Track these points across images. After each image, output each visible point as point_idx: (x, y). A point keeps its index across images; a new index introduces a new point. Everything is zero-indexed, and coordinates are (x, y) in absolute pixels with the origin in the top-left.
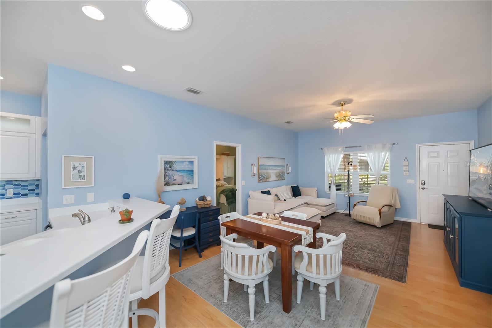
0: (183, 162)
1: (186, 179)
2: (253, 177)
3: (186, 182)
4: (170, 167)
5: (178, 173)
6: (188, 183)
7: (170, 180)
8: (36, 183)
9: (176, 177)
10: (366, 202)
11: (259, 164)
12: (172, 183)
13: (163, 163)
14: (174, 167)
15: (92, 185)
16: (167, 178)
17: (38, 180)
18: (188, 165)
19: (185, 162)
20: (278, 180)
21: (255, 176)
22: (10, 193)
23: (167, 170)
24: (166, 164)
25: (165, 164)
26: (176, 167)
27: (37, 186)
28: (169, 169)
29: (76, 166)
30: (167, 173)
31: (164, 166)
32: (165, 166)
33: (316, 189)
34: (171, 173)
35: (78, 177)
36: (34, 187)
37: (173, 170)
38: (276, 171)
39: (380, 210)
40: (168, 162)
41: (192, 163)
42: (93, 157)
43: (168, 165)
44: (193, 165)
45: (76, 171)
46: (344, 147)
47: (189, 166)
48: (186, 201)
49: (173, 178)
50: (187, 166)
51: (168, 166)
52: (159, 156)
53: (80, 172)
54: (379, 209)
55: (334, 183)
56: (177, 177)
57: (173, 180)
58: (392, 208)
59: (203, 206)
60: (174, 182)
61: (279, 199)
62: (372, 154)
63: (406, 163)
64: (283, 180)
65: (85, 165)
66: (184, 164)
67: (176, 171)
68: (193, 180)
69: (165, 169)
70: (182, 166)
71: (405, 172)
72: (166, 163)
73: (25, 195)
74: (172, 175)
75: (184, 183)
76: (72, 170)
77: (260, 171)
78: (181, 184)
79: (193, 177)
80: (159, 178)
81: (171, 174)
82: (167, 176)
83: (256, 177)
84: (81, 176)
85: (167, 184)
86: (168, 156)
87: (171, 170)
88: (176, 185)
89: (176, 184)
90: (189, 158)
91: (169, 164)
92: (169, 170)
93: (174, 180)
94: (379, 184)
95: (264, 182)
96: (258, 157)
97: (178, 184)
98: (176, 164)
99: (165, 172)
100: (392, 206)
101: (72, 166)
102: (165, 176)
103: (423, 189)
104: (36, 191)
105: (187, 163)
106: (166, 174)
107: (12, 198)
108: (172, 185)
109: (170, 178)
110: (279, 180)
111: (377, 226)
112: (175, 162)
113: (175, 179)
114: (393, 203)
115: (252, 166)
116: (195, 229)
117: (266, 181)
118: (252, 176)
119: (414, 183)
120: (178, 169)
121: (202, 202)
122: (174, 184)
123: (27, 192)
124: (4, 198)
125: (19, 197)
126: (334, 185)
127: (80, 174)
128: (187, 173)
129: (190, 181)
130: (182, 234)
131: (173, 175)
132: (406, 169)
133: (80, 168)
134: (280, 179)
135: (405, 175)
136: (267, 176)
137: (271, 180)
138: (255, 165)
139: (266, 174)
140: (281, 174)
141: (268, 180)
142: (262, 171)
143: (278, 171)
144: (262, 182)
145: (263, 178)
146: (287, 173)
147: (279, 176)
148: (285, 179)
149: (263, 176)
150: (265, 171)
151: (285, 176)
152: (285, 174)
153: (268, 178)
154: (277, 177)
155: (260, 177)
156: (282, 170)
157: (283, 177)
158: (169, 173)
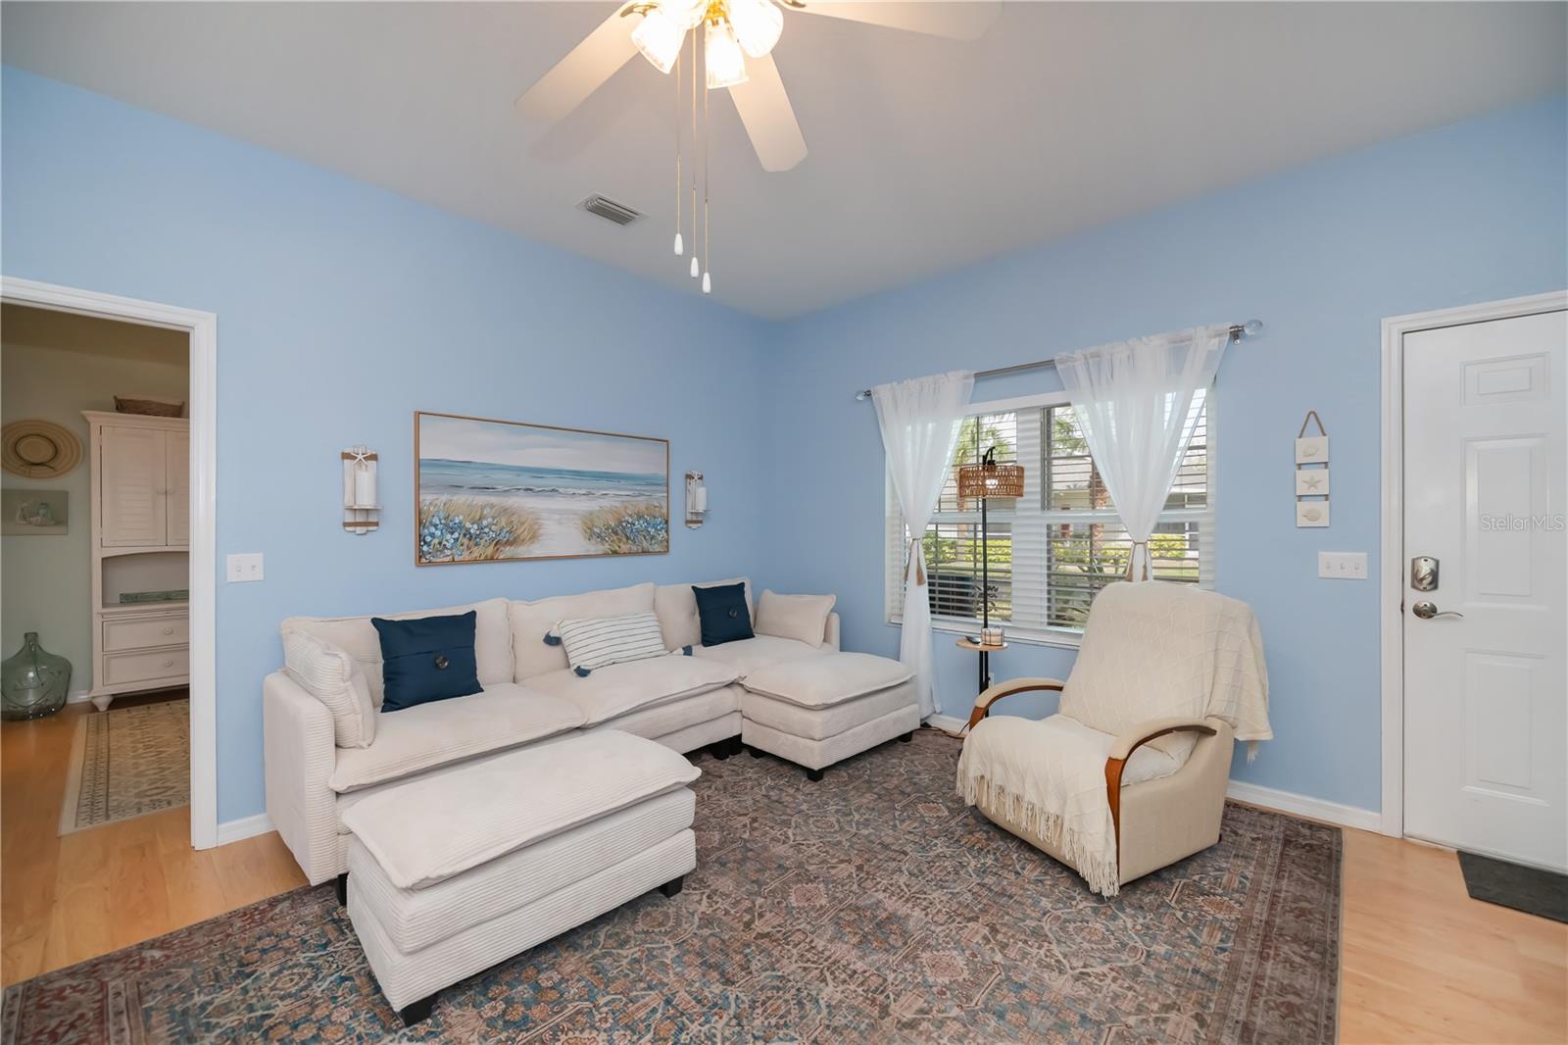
2: (360, 530)
10: (1060, 689)
11: (421, 457)
20: (605, 555)
21: (377, 524)
33: (828, 602)
38: (584, 505)
39: (1115, 771)
46: (967, 377)
54: (1111, 761)
55: (919, 571)
58: (1209, 744)
61: (569, 666)
62: (1111, 405)
63: (1314, 446)
64: (645, 552)
71: (1303, 507)
77: (427, 498)
83: (398, 533)
94: (1145, 578)
95: (475, 561)
96: (418, 417)
100: (1212, 732)
103: (1426, 613)
110: (615, 553)
111: (1094, 888)
114: (1218, 707)
115: (350, 462)
117: (491, 559)
118: (346, 524)
119: (1363, 574)
126: (920, 582)
132: (1313, 484)
134: (625, 548)
135: (1302, 522)
136: (501, 530)
137: (537, 550)
138: (374, 457)
139: (494, 518)
140: (630, 521)
141: (508, 551)
142: (455, 498)
143: (606, 503)
144: (453, 561)
145: (466, 541)
146: (689, 517)
147: (616, 533)
148: (668, 551)
149: (460, 526)
150: (481, 499)
151: (667, 532)
152: (667, 522)
153: (508, 543)
154: (599, 536)
155: (433, 535)
156: (641, 503)
157: (652, 538)
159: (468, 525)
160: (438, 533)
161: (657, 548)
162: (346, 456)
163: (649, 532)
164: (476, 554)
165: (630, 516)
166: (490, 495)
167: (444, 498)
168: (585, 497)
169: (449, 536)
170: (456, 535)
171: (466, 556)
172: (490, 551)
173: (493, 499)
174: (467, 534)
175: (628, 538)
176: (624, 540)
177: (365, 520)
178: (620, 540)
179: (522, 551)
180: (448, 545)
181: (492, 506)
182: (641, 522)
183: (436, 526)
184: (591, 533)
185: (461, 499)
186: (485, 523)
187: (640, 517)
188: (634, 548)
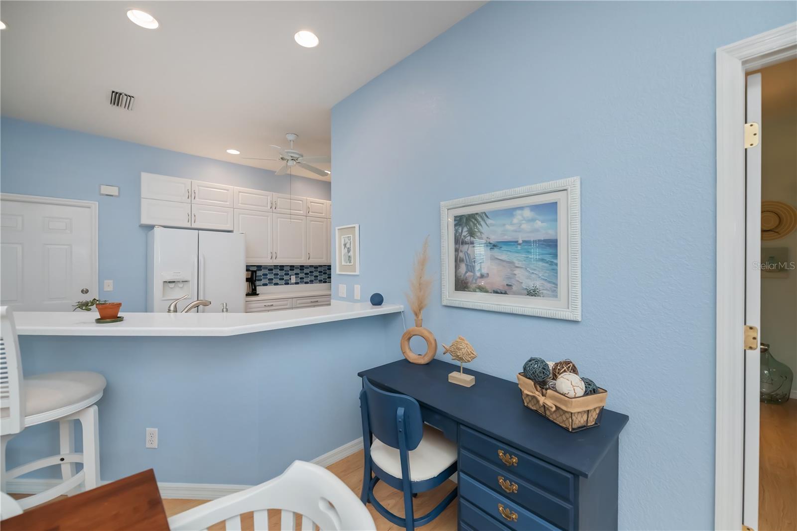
0: (511, 212)
4: (473, 233)
6: (532, 293)
7: (469, 274)
9: (487, 266)
12: (474, 286)
13: (453, 223)
14: (481, 233)
15: (355, 272)
16: (463, 268)
18: (531, 221)
19: (519, 212)
23: (463, 243)
24: (460, 225)
25: (456, 225)
26: (488, 231)
28: (468, 239)
30: (461, 251)
31: (454, 232)
32: (456, 231)
34: (473, 251)
37: (480, 241)
40: (464, 221)
41: (549, 209)
42: (357, 226)
43: (465, 229)
44: (556, 220)
47: (538, 224)
49: (480, 270)
50: (525, 226)
51: (465, 232)
52: (442, 204)
56: (490, 265)
57: (478, 275)
60: (482, 283)
66: (515, 221)
69: (457, 241)
70: (508, 227)
72: (460, 221)
74: (476, 259)
75: (514, 288)
76: (343, 247)
78: (505, 293)
82: (462, 260)
85: (461, 285)
86: (463, 201)
87: (472, 243)
88: (487, 292)
89: (488, 288)
90: (542, 192)
92: (466, 243)
93: (482, 276)
97: (497, 292)
98: (489, 221)
99: (457, 250)
102: (456, 261)
105: (527, 213)
106: (461, 255)
108: (475, 291)
109: (471, 268)
112: (484, 215)
113: (483, 271)
120: (494, 239)
122: (482, 289)
131: (479, 259)
158: (466, 253)
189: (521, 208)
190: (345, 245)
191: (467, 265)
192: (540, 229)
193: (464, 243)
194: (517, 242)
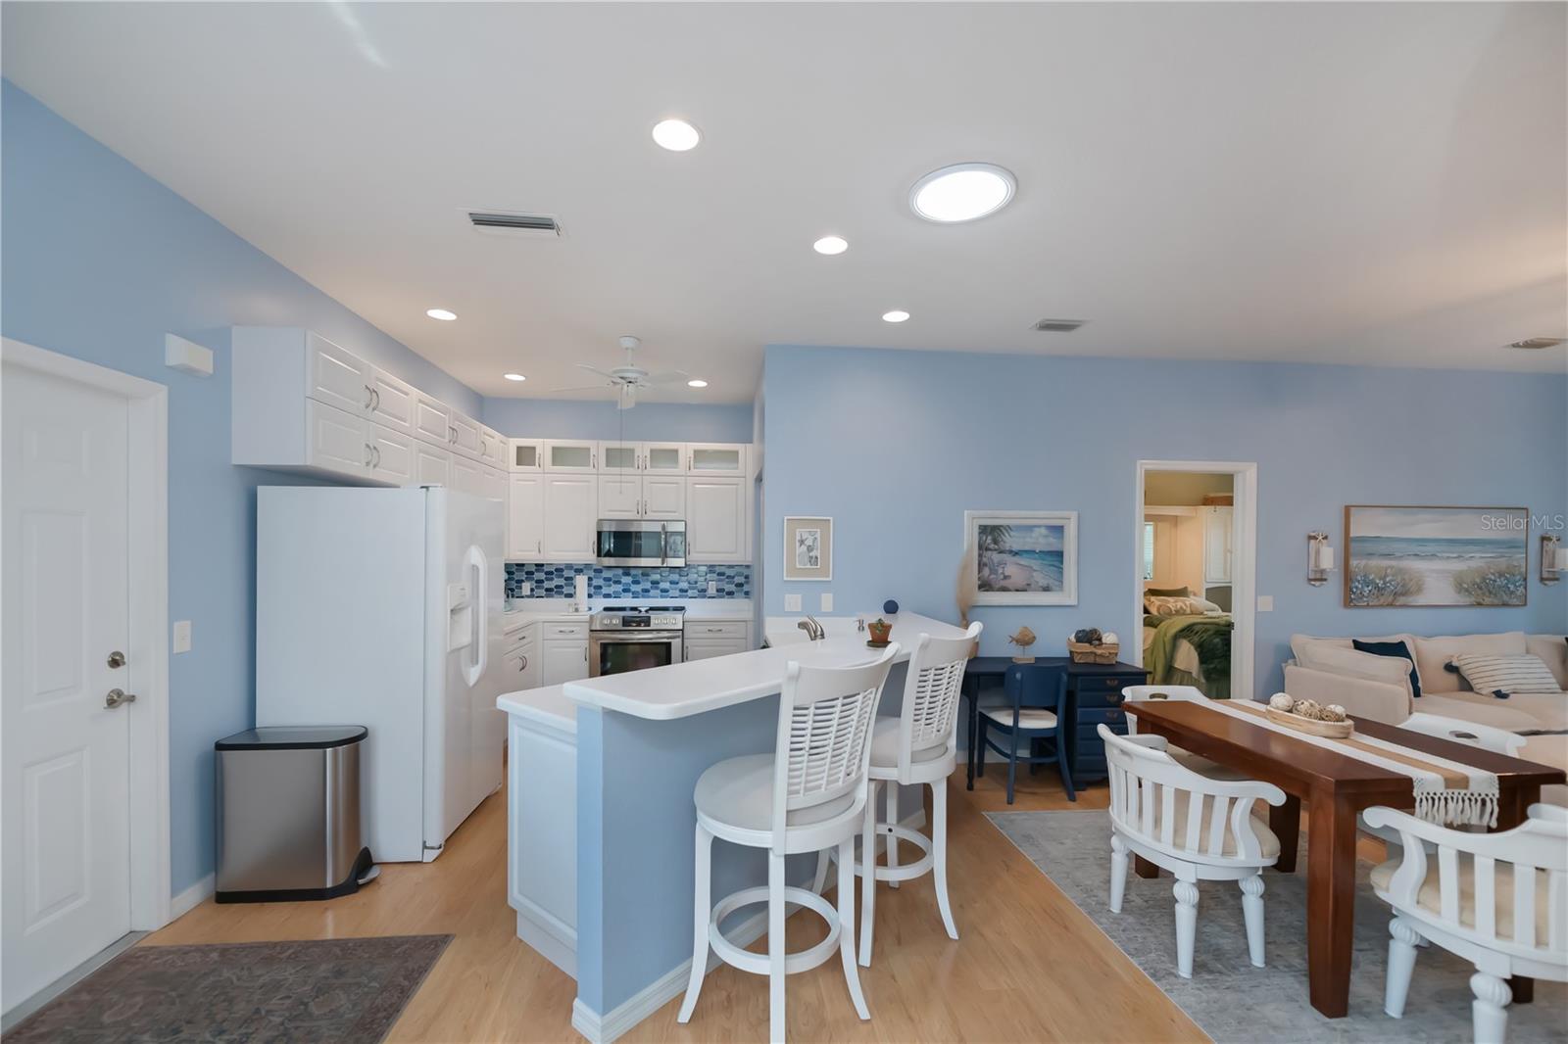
0: (1030, 528)
1: (1040, 579)
2: (1317, 583)
3: (1040, 584)
4: (995, 542)
5: (1017, 559)
6: (1046, 589)
7: (992, 576)
8: (746, 572)
9: (1010, 570)
11: (1352, 535)
12: (997, 586)
13: (976, 531)
14: (1005, 542)
15: (829, 577)
16: (986, 572)
17: (748, 567)
18: (1046, 536)
19: (1037, 529)
20: (1471, 606)
21: (1325, 580)
22: (712, 588)
24: (985, 533)
25: (980, 533)
26: (1011, 541)
27: (747, 577)
28: (992, 546)
29: (804, 538)
30: (985, 556)
32: (980, 538)
34: (996, 557)
35: (806, 560)
36: (741, 580)
37: (1002, 548)
38: (1456, 566)
40: (989, 530)
41: (1058, 530)
42: (831, 518)
43: (989, 538)
44: (1063, 538)
45: (804, 548)
47: (1051, 540)
48: (1034, 638)
49: (1003, 573)
50: (1041, 540)
51: (989, 541)
52: (966, 512)
53: (810, 549)
56: (1013, 569)
57: (1002, 577)
59: (1091, 659)
60: (1005, 583)
61: (1467, 687)
64: (1505, 605)
65: (818, 536)
66: (1034, 535)
67: (1011, 552)
68: (1062, 582)
69: (980, 547)
70: (1028, 540)
72: (984, 530)
73: (730, 594)
74: (999, 564)
75: (1033, 586)
76: (798, 544)
77: (1354, 563)
78: (1026, 591)
79: (1061, 573)
80: (965, 568)
81: (996, 561)
82: (985, 565)
83: (1333, 588)
84: (811, 557)
85: (985, 586)
86: (989, 513)
87: (995, 550)
88: (1009, 590)
89: (1010, 587)
90: (1053, 517)
91: (991, 534)
92: (990, 550)
93: (1005, 577)
95: (1381, 606)
96: (1347, 509)
97: (1017, 590)
98: (1012, 533)
99: (980, 556)
101: (798, 538)
102: (979, 564)
104: (746, 588)
105: (1043, 531)
106: (985, 560)
107: (714, 597)
108: (998, 590)
109: (993, 571)
110: (1479, 604)
112: (1009, 527)
113: (1006, 574)
115: (1312, 541)
116: (1056, 717)
117: (1391, 605)
118: (1310, 580)
120: (1015, 548)
121: (1085, 647)
122: (1004, 589)
123: (732, 588)
124: (704, 597)
125: (722, 597)
127: (811, 554)
128: (1043, 560)
129: (1051, 582)
130: (1016, 721)
131: (1002, 564)
133: (809, 542)
134: (1487, 600)
136: (1398, 584)
137: (1421, 600)
138: (1326, 538)
139: (1393, 576)
140: (1493, 577)
141: (1402, 600)
142: (1370, 562)
143: (1474, 564)
144: (1368, 605)
145: (1376, 592)
146: (1545, 575)
147: (1481, 589)
148: (1525, 605)
149: (1373, 582)
150: (1385, 563)
151: (1525, 588)
152: (1525, 579)
153: (1403, 594)
154: (1467, 590)
155: (1357, 588)
156: (1503, 563)
157: (1512, 592)
158: (990, 559)
159: (1378, 581)
160: (1360, 586)
161: (1515, 601)
162: (1311, 538)
163: (1509, 588)
164: (1382, 601)
165: (1493, 574)
166: (1391, 559)
167: (1364, 562)
168: (1455, 560)
169: (1366, 589)
170: (1370, 588)
171: (1375, 602)
172: (1390, 599)
173: (1393, 563)
174: (1377, 587)
175: (1490, 593)
176: (1487, 594)
177: (1319, 577)
178: (1484, 594)
179: (1410, 600)
180: (1365, 594)
181: (1392, 567)
182: (1502, 579)
183: (1359, 581)
184: (1460, 586)
185: (1375, 563)
186: (1387, 579)
187: (1501, 575)
188: (1496, 602)
189: (1039, 526)
190: (802, 542)
191: (990, 569)
192: (1052, 544)
193: (987, 549)
194: (1034, 551)
